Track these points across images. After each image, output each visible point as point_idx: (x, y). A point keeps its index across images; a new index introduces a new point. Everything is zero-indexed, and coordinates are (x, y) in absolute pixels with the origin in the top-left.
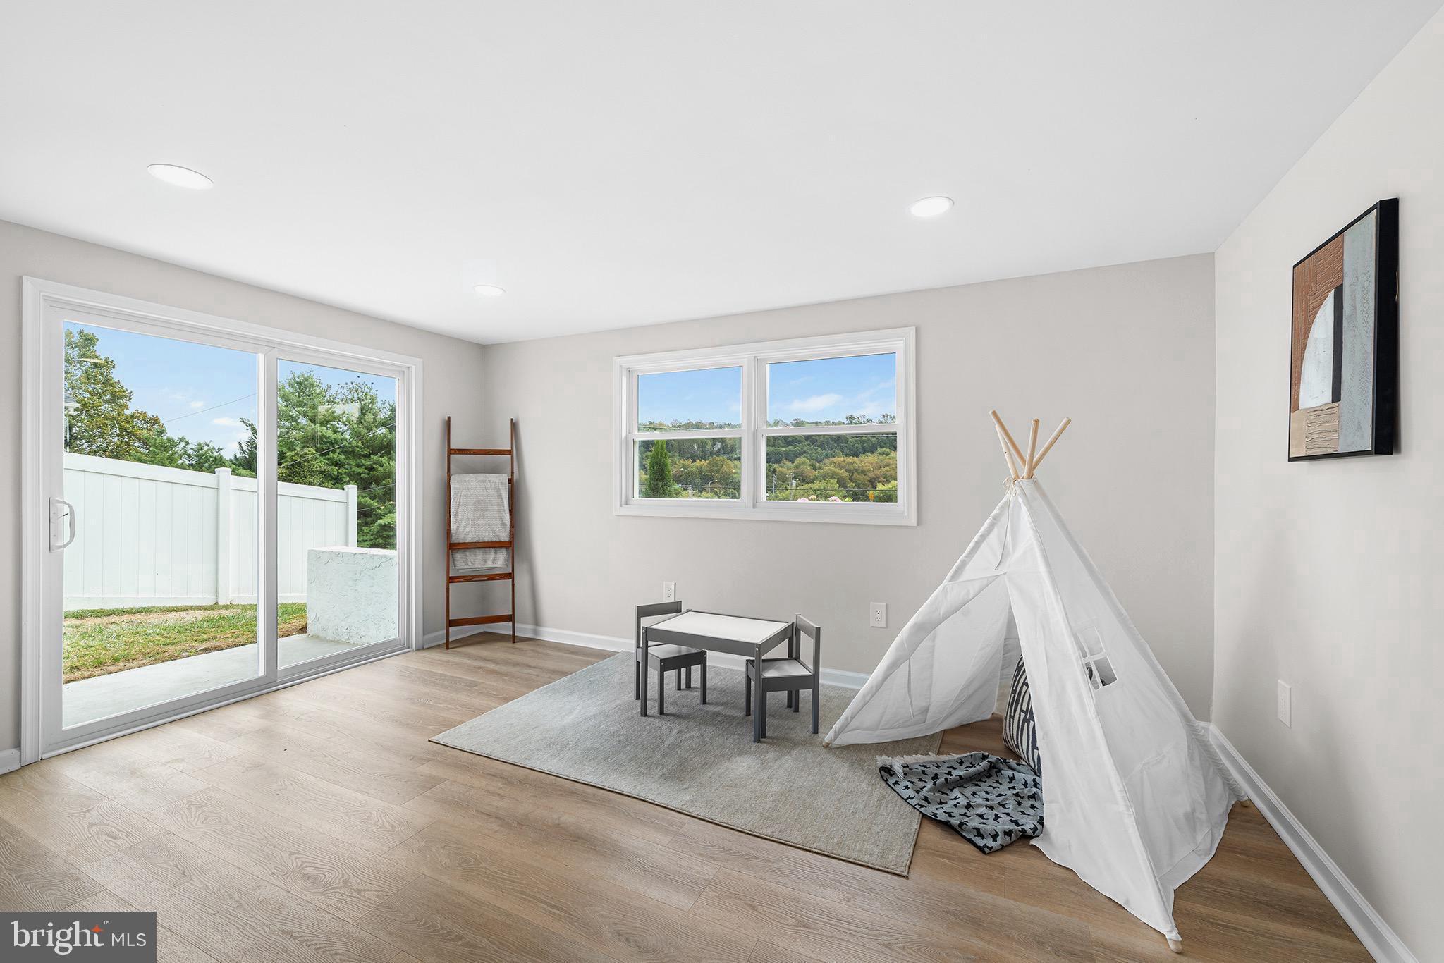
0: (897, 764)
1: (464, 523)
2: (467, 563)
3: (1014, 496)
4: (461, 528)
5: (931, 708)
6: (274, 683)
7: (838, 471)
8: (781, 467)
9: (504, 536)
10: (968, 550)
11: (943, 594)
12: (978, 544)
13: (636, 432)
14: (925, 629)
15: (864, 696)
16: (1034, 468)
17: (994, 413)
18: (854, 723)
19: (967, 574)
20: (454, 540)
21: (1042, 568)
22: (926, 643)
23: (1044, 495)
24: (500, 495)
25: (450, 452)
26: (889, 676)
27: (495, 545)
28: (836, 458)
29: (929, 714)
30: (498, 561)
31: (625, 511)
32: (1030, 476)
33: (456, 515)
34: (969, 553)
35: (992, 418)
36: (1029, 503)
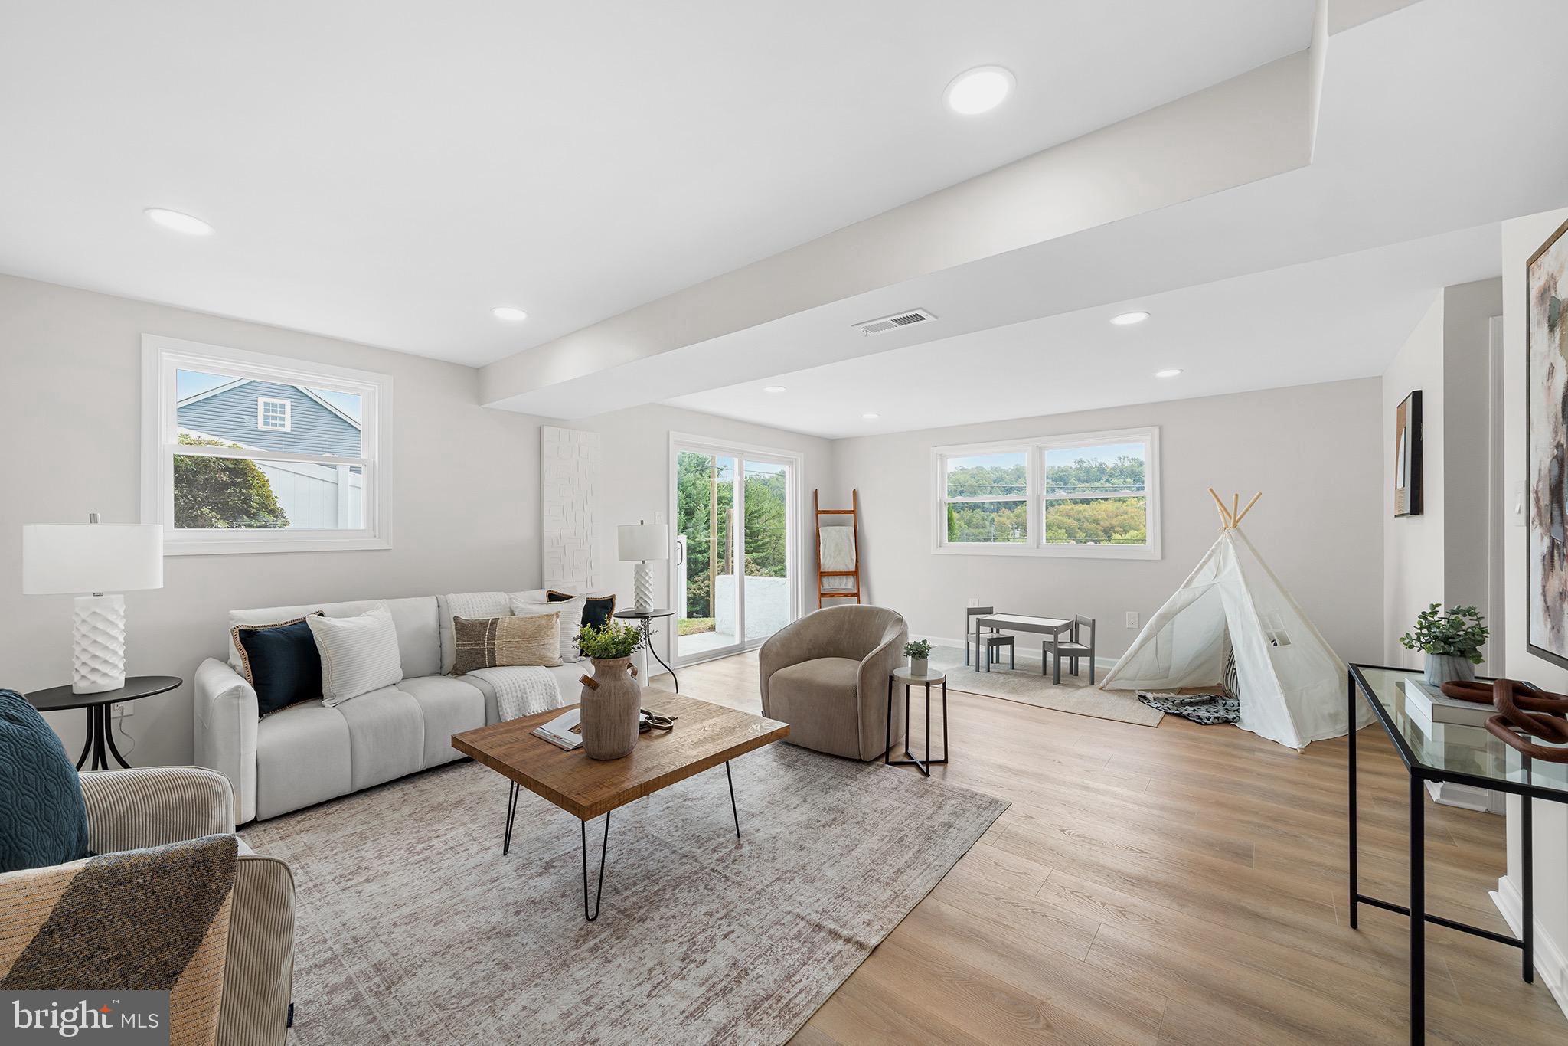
0: (1150, 696)
1: (828, 558)
2: (830, 584)
3: (1224, 538)
4: (827, 561)
5: (1172, 667)
6: (743, 648)
7: (1066, 520)
8: (1000, 516)
9: (852, 568)
10: (1195, 570)
11: (1179, 596)
12: (1201, 567)
13: (947, 497)
14: (1167, 617)
15: (1127, 658)
16: (1238, 521)
17: (1211, 490)
18: (1120, 675)
19: (1195, 584)
20: (822, 570)
21: (1241, 579)
22: (1167, 627)
23: (1245, 538)
24: (850, 540)
25: (818, 512)
26: (1143, 645)
27: (847, 574)
28: (1063, 505)
29: (1171, 670)
30: (848, 584)
31: (941, 551)
32: (1235, 526)
33: (824, 554)
34: (1196, 572)
35: (1210, 492)
36: (1233, 541)
